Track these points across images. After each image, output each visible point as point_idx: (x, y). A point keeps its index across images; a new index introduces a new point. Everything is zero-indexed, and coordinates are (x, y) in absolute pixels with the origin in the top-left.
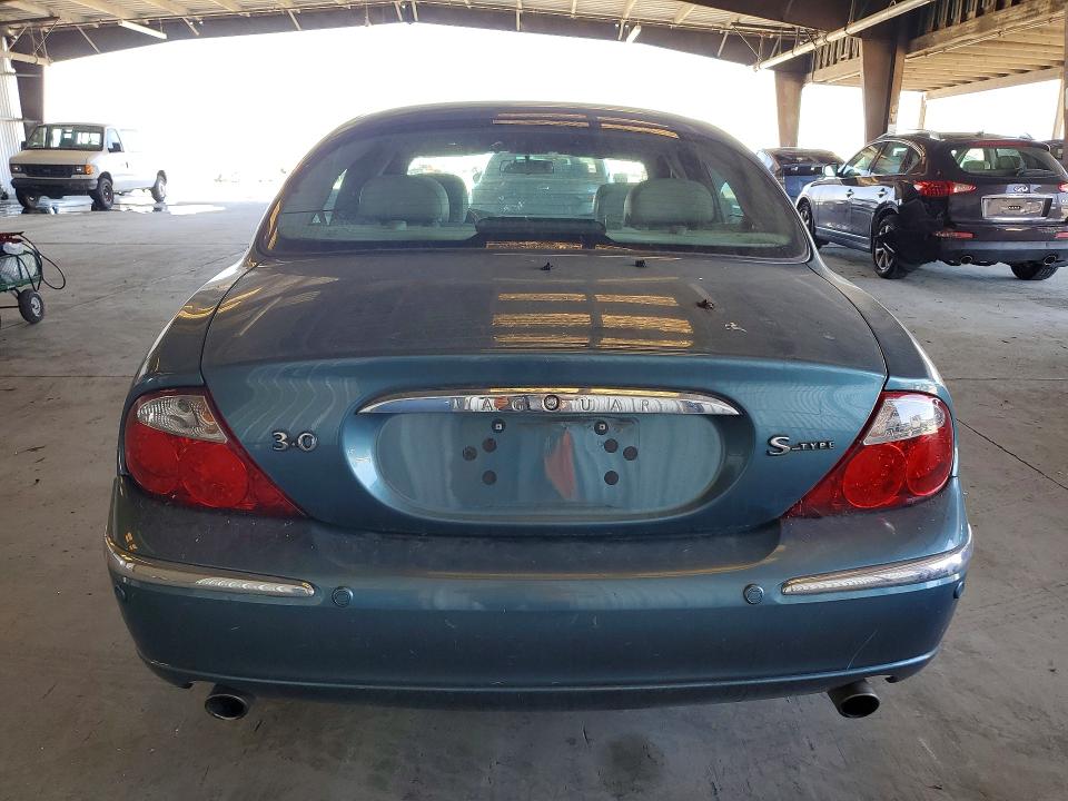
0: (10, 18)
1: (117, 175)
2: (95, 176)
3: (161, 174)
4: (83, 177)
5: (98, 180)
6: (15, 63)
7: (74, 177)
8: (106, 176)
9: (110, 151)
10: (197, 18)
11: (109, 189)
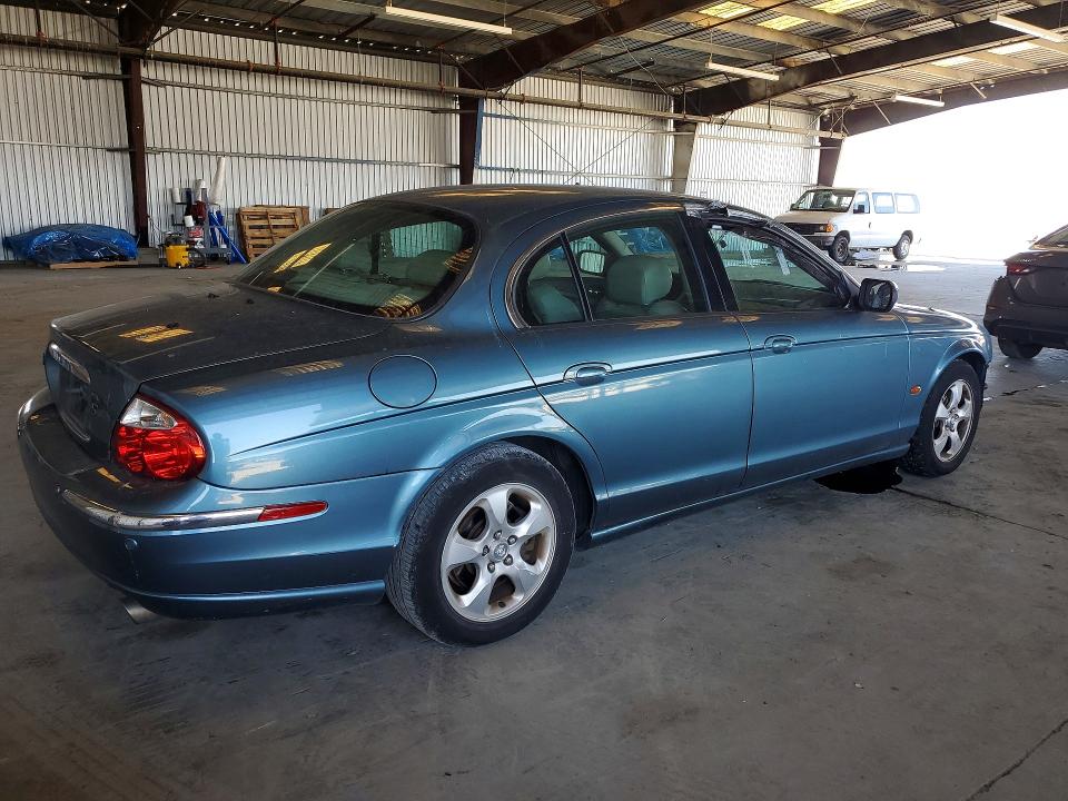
0: (822, 101)
1: (855, 234)
2: (834, 233)
3: (908, 235)
4: (823, 234)
5: (836, 237)
6: (821, 139)
7: (816, 234)
8: (845, 234)
9: (855, 212)
10: (990, 82)
11: (845, 246)
